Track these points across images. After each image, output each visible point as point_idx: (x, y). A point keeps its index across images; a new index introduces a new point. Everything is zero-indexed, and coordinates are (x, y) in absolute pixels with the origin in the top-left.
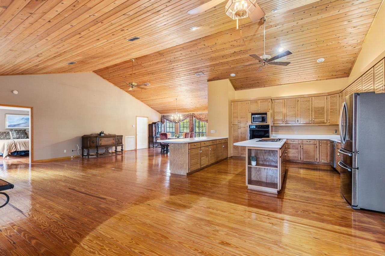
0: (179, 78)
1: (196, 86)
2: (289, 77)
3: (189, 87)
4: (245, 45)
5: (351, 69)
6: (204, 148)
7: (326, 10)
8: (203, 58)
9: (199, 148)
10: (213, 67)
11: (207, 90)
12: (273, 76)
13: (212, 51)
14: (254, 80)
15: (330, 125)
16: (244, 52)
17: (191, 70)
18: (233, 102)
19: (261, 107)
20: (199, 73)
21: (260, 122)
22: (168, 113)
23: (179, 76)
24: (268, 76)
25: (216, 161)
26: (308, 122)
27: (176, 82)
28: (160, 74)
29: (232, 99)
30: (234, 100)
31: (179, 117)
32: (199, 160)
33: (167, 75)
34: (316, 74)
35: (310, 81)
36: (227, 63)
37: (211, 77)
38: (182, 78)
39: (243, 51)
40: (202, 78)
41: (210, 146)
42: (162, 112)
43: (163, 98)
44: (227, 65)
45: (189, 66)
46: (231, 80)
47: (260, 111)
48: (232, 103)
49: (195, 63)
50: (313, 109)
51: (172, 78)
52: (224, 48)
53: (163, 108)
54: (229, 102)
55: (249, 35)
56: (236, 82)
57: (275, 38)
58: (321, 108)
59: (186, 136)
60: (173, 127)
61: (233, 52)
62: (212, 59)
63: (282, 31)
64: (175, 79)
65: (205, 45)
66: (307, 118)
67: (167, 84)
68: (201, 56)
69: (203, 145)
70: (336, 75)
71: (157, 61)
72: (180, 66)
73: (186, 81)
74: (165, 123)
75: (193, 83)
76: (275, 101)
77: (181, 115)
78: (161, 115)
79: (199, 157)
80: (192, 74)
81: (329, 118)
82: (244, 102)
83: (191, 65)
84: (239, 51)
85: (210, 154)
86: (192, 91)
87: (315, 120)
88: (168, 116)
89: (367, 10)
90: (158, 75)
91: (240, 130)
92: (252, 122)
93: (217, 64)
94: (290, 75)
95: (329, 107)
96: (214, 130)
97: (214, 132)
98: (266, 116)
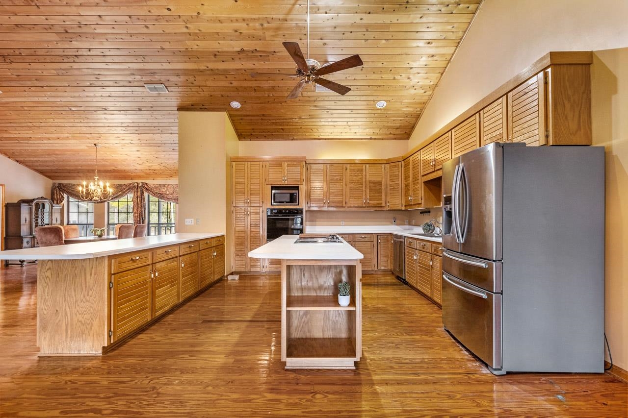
0: (97, 89)
1: (149, 117)
2: (332, 127)
3: (130, 117)
4: (265, 39)
5: (413, 127)
6: (163, 264)
7: (406, 8)
8: (167, 46)
9: (150, 267)
10: (190, 77)
11: (177, 132)
12: (309, 120)
13: (190, 34)
14: (275, 124)
15: (389, 210)
16: (261, 56)
17: (132, 72)
18: (233, 162)
19: (289, 175)
20: (156, 86)
21: (287, 202)
22: (74, 178)
23: (100, 83)
24: (300, 118)
25: (197, 290)
26: (360, 205)
27: (89, 99)
28: (33, 66)
29: (232, 156)
30: (237, 158)
31: (105, 188)
32: (149, 300)
33: (60, 72)
34: (370, 128)
35: (362, 139)
36: (225, 73)
37: (188, 102)
38: (108, 89)
39: (259, 51)
40: (163, 99)
41: (181, 258)
42: (53, 174)
43: (54, 138)
44: (225, 79)
45: (128, 59)
46: (230, 116)
47: (286, 182)
48: (234, 164)
49: (144, 57)
50: (368, 183)
51: (75, 84)
52: (218, 34)
53: (56, 163)
54: (227, 161)
55: (274, 17)
56: (241, 121)
57: (321, 39)
58: (377, 183)
59: (122, 233)
60: (89, 211)
61: (239, 49)
62: (189, 55)
63: (335, 28)
64: (86, 89)
65: (169, 9)
66: (359, 197)
67: (64, 100)
68: (160, 38)
69: (160, 255)
70: (394, 134)
71: (15, 19)
72: (99, 53)
73: (121, 100)
74: (65, 201)
75: (140, 110)
76: (312, 165)
77: (108, 184)
78: (51, 182)
79: (149, 290)
80: (136, 84)
81: (388, 199)
82: (258, 163)
83: (133, 59)
84: (251, 49)
85: (183, 277)
86: (138, 129)
87: (370, 202)
88: (74, 185)
89: (453, 30)
90: (26, 65)
91: (249, 217)
92: (273, 204)
93: (201, 72)
94: (335, 123)
95: (388, 183)
96: (193, 220)
97: (193, 224)
98: (297, 191)
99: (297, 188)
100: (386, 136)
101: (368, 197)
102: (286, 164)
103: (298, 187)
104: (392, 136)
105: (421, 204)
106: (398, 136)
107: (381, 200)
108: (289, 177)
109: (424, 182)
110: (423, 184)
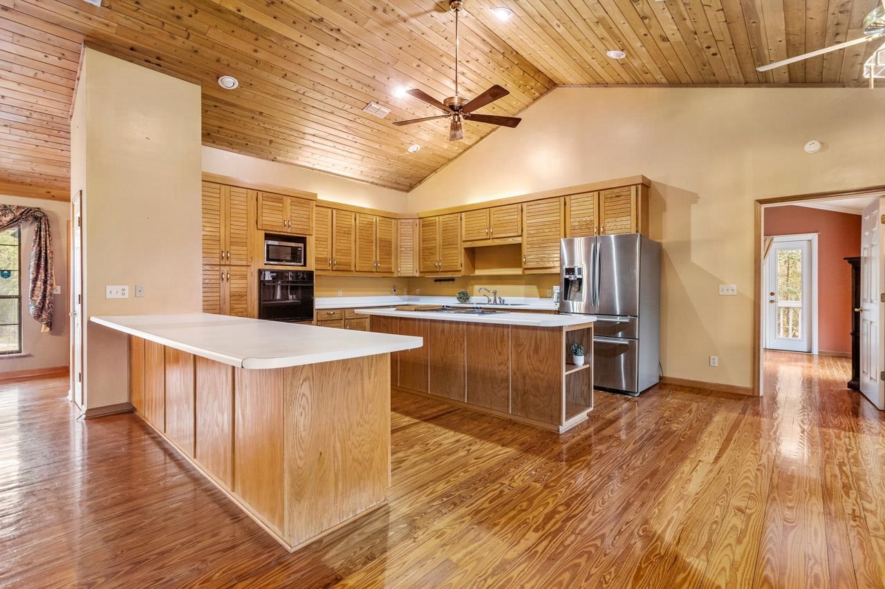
15: (395, 277)
19: (292, 218)
21: (287, 261)
26: (370, 270)
30: (207, 176)
47: (289, 230)
50: (378, 242)
58: (387, 242)
66: (369, 259)
81: (398, 263)
82: (243, 190)
87: (380, 265)
91: (228, 284)
92: (266, 262)
95: (399, 243)
96: (126, 288)
97: (127, 296)
98: (301, 245)
99: (303, 240)
100: (392, 185)
101: (378, 259)
102: (288, 200)
103: (305, 238)
104: (395, 186)
105: (460, 271)
106: (401, 187)
107: (390, 263)
108: (293, 222)
109: (465, 249)
110: (463, 250)
